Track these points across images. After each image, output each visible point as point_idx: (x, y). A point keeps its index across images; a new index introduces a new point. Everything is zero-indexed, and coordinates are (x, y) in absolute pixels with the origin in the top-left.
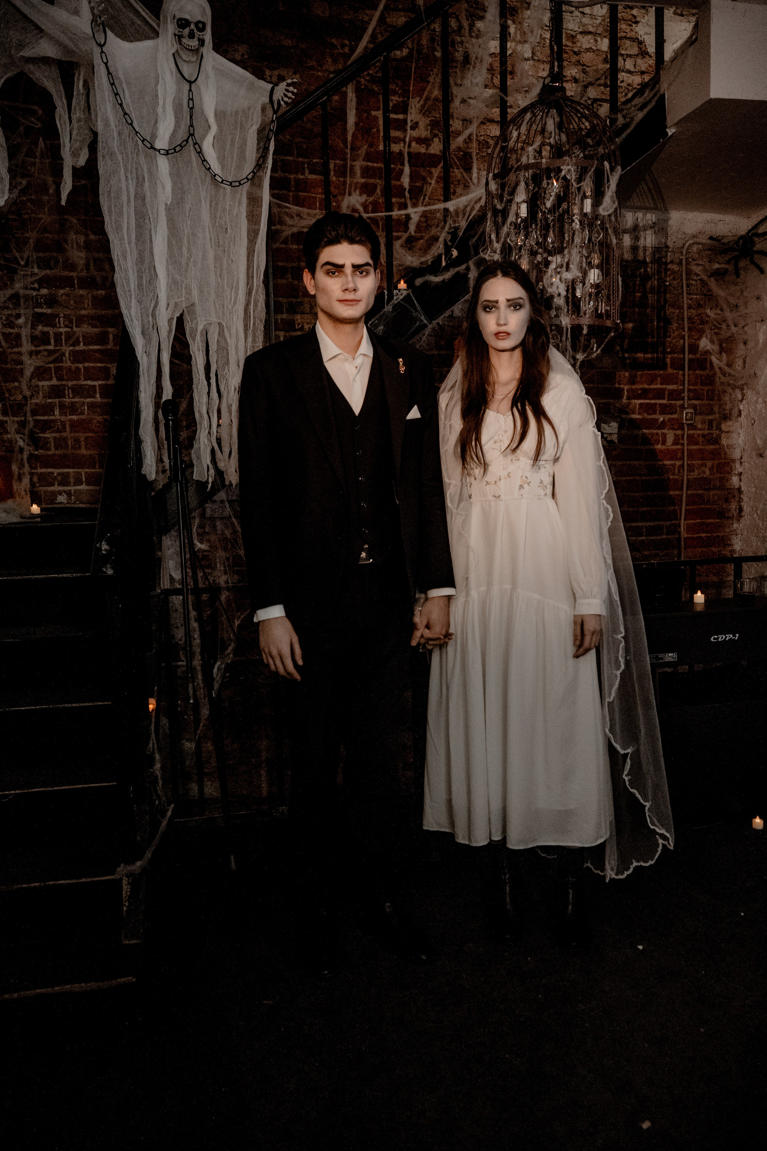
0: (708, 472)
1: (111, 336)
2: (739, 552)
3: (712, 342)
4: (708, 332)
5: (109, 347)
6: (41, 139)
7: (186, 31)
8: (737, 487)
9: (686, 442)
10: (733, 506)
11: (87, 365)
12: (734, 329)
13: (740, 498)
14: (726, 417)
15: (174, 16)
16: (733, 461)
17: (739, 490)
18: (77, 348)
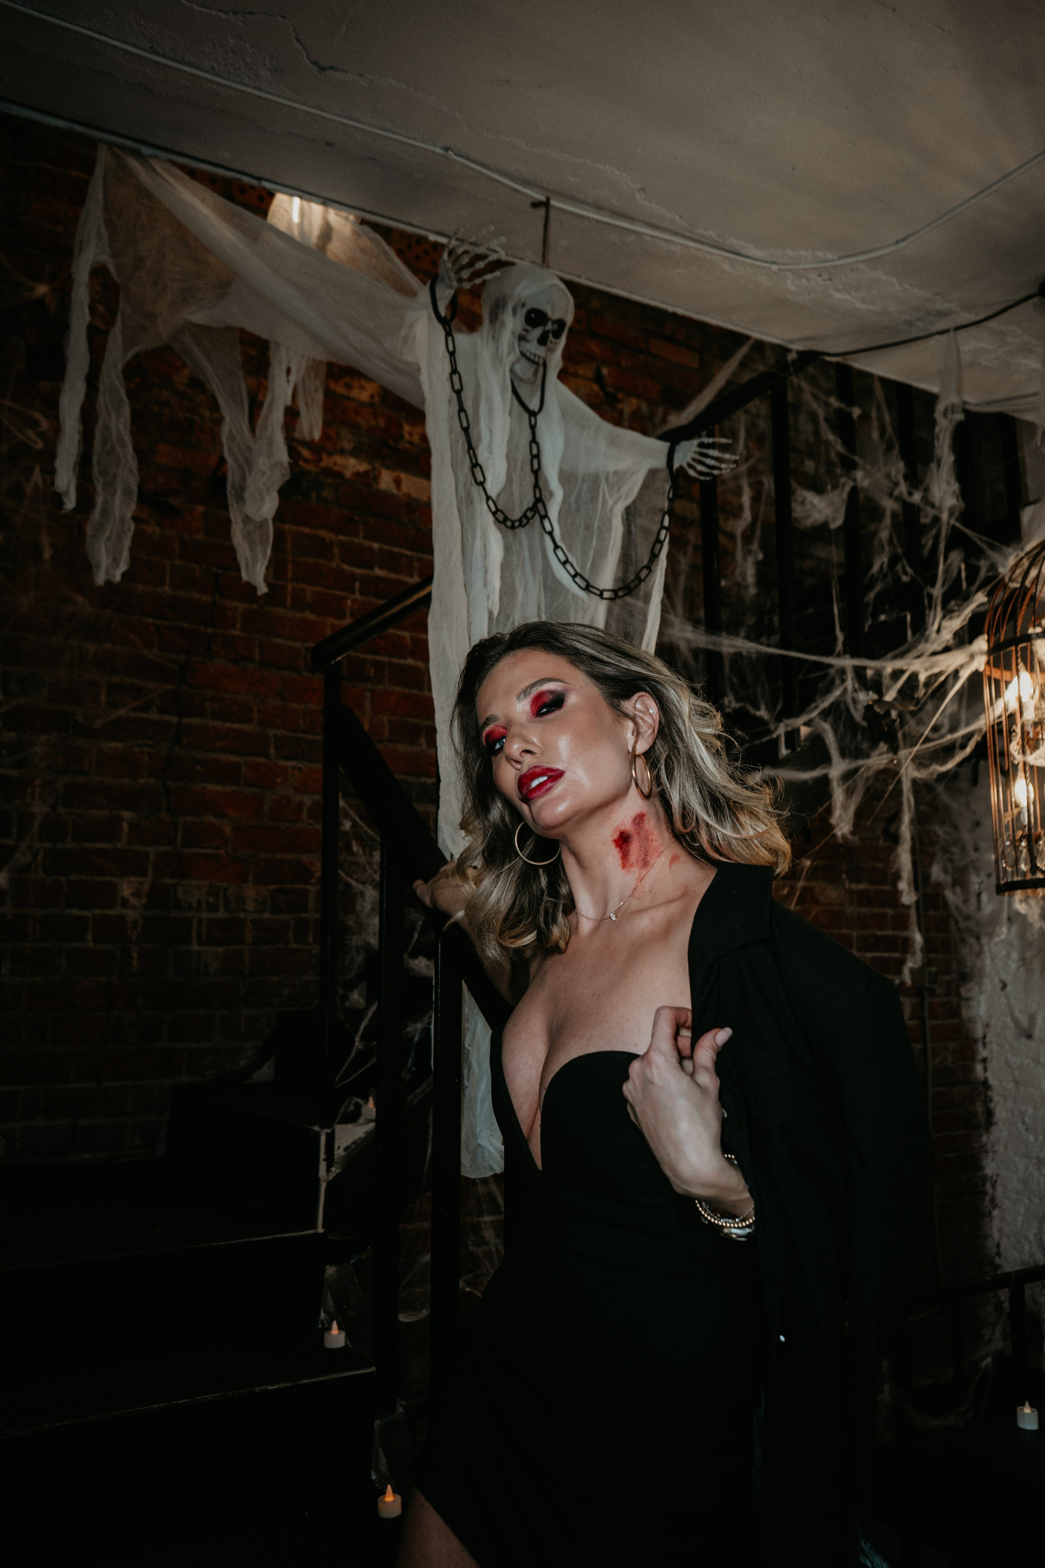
0: (950, 1059)
1: (125, 826)
2: (992, 1177)
3: (945, 871)
4: (938, 856)
5: (119, 845)
6: (37, 470)
7: (537, 332)
8: (982, 1079)
9: (926, 1014)
10: (979, 1108)
11: (74, 877)
12: (973, 855)
13: (987, 1096)
14: (965, 977)
15: (523, 305)
16: (975, 1041)
17: (986, 1084)
18: (59, 846)
